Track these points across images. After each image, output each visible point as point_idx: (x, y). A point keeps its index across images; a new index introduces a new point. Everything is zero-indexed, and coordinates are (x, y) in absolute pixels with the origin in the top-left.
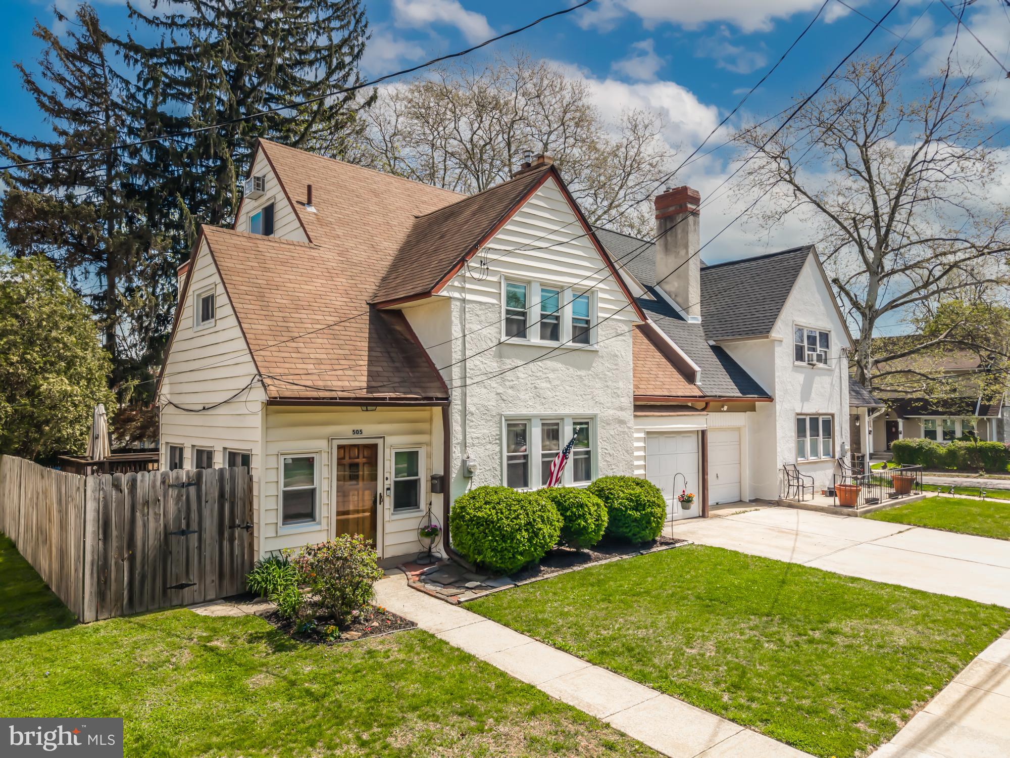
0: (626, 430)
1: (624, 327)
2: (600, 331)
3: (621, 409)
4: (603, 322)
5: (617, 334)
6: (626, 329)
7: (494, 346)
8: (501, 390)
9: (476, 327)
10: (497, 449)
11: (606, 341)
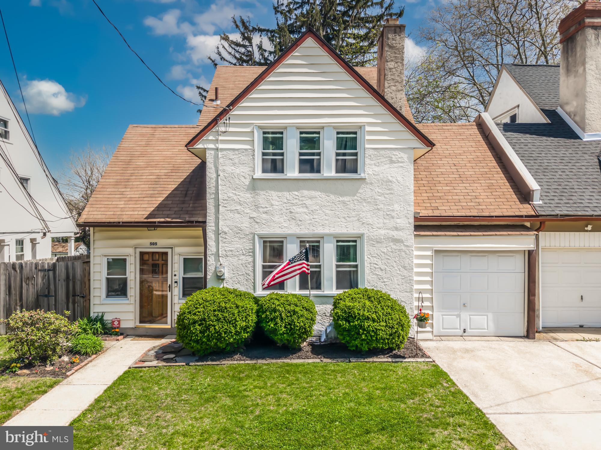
0: (403, 248)
1: (402, 155)
2: (367, 161)
3: (397, 229)
4: (371, 152)
5: (392, 162)
6: (404, 156)
7: (247, 182)
8: (254, 215)
9: (229, 169)
10: (250, 259)
11: (376, 169)
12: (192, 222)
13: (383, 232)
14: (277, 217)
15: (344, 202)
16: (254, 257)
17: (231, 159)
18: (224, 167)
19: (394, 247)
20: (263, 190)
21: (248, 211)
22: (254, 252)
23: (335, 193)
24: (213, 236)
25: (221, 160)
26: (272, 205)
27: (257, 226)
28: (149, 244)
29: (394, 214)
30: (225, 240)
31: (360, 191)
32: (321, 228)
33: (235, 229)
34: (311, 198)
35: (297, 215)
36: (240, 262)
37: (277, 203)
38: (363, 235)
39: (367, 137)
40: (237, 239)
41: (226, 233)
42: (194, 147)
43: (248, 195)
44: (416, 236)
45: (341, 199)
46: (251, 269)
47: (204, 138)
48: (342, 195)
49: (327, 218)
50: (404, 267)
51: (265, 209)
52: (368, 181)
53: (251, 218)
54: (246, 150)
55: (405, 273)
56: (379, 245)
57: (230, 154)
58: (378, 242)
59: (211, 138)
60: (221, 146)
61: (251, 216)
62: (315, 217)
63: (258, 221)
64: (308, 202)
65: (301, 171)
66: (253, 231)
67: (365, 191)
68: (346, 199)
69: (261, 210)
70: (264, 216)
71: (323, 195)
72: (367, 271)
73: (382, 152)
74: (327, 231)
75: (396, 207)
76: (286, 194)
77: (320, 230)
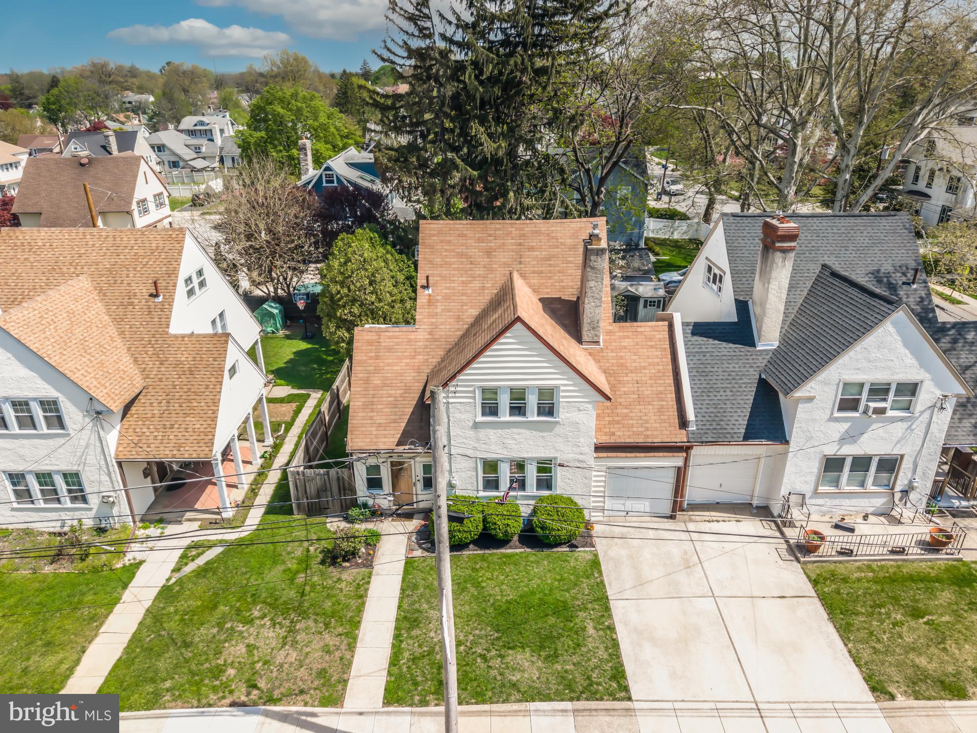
0: (585, 466)
1: (588, 405)
2: (561, 410)
3: (581, 454)
4: (564, 404)
5: (580, 410)
6: (590, 406)
7: (471, 424)
8: (477, 445)
9: (458, 415)
10: (474, 474)
11: (568, 415)
13: (571, 456)
14: (494, 446)
15: (543, 437)
16: (477, 472)
17: (459, 409)
18: (454, 415)
19: (579, 465)
20: (482, 429)
21: (472, 443)
22: (477, 469)
23: (536, 431)
24: (447, 459)
25: (451, 410)
26: (490, 438)
27: (478, 453)
29: (580, 444)
30: (456, 462)
31: (555, 429)
32: (526, 453)
33: (463, 455)
34: (519, 434)
35: (508, 445)
36: (467, 475)
37: (493, 437)
38: (555, 458)
39: (562, 394)
40: (464, 461)
41: (456, 458)
43: (472, 433)
44: (594, 456)
45: (541, 434)
46: (474, 479)
48: (542, 432)
49: (530, 447)
50: (585, 478)
51: (484, 442)
52: (561, 422)
53: (474, 447)
54: (469, 402)
55: (586, 481)
57: (458, 406)
58: (567, 462)
60: (452, 400)
62: (522, 446)
63: (480, 449)
64: (516, 437)
65: (511, 415)
66: (476, 456)
67: (558, 429)
68: (544, 434)
69: (481, 442)
70: (484, 446)
71: (527, 432)
72: (559, 480)
73: (573, 404)
74: (530, 455)
75: (582, 440)
76: (500, 431)
77: (525, 455)
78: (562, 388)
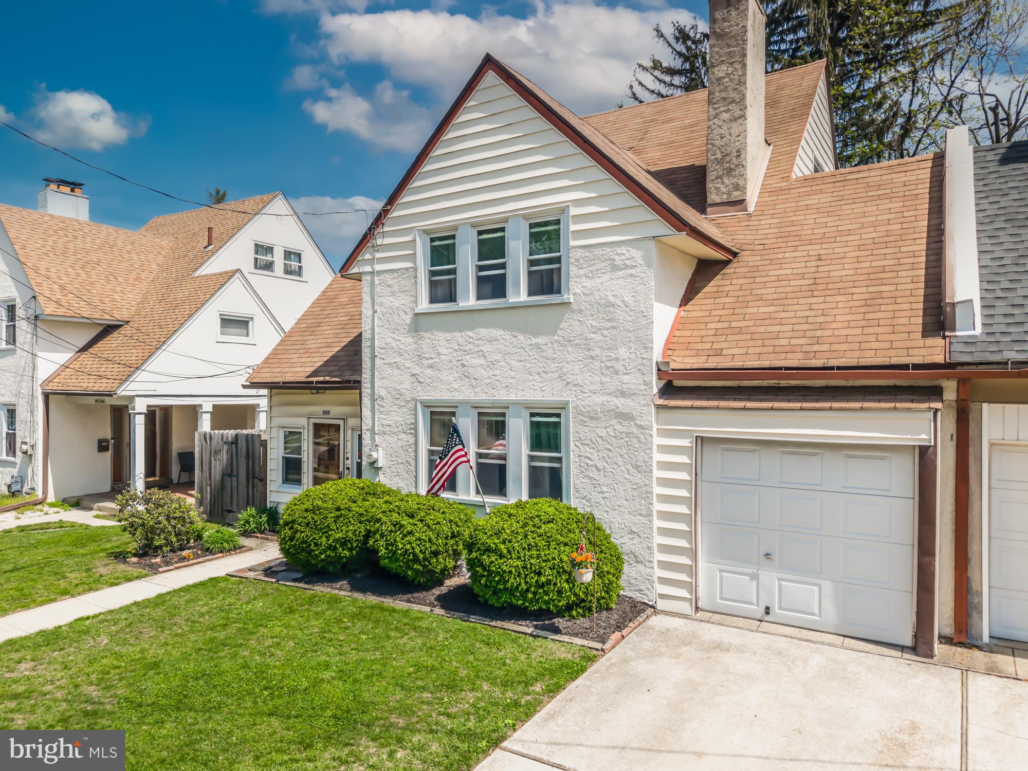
0: (635, 430)
1: (634, 252)
2: (573, 270)
3: (623, 394)
4: (580, 253)
5: (615, 268)
6: (636, 254)
7: (408, 319)
8: (417, 370)
9: (387, 301)
10: (412, 440)
11: (588, 283)
12: (349, 382)
13: (599, 399)
14: (446, 373)
15: (537, 346)
16: (416, 436)
17: (389, 286)
18: (382, 299)
19: (619, 427)
20: (427, 330)
21: (410, 365)
22: (416, 429)
23: (524, 331)
24: (369, 402)
25: (378, 289)
26: (439, 354)
27: (420, 388)
28: (322, 413)
29: (619, 366)
30: (382, 409)
31: (563, 325)
32: (504, 391)
33: (394, 393)
34: (491, 341)
35: (471, 370)
36: (400, 443)
37: (445, 351)
38: (567, 403)
39: (573, 228)
40: (395, 408)
41: (383, 399)
42: (349, 272)
43: (410, 340)
44: (659, 407)
45: (534, 341)
46: (412, 455)
47: (359, 258)
48: (535, 334)
49: (513, 374)
50: (637, 467)
51: (430, 362)
52: (575, 306)
53: (413, 375)
54: (407, 269)
55: (638, 478)
56: (593, 424)
57: (389, 278)
58: (592, 418)
59: (368, 256)
60: (378, 267)
61: (414, 372)
62: (497, 372)
63: (422, 380)
64: (487, 348)
65: (479, 297)
66: (415, 396)
67: (570, 325)
68: (540, 340)
69: (425, 362)
70: (429, 371)
71: (507, 335)
72: (574, 469)
73: (598, 252)
74: (512, 397)
75: (623, 352)
76: (457, 335)
77: (503, 396)
78: (573, 211)
